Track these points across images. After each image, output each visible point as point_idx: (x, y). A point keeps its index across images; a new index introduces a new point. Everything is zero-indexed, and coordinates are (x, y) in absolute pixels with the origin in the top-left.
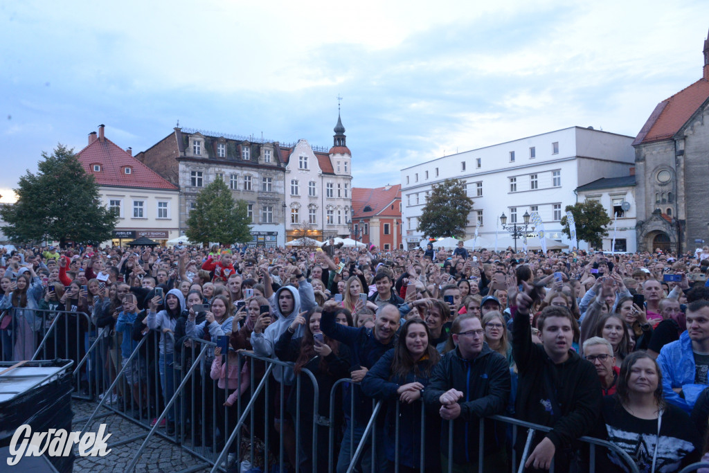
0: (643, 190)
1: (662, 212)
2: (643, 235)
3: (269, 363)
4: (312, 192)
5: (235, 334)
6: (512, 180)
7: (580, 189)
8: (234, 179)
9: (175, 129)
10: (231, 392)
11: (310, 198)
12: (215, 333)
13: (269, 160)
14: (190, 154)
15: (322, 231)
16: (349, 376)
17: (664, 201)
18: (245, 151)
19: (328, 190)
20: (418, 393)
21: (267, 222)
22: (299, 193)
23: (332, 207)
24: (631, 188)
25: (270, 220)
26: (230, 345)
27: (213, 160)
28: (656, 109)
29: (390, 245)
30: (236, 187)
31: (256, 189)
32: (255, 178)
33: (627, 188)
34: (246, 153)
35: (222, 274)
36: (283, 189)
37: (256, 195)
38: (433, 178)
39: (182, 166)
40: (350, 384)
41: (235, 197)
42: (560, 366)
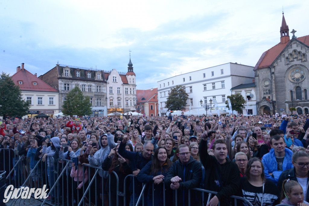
0: (258, 89)
1: (266, 98)
2: (259, 107)
3: (97, 169)
4: (119, 92)
5: (81, 156)
6: (204, 86)
7: (233, 89)
8: (84, 87)
9: (57, 65)
10: (80, 182)
11: (118, 94)
12: (72, 156)
13: (99, 78)
14: (64, 76)
15: (124, 109)
16: (132, 173)
17: (267, 93)
18: (89, 74)
19: (126, 91)
20: (162, 179)
21: (99, 105)
22: (113, 93)
23: (128, 98)
24: (253, 88)
25: (100, 105)
26: (79, 161)
27: (74, 79)
28: (262, 55)
29: (153, 114)
30: (84, 90)
31: (94, 91)
32: (93, 86)
33: (252, 88)
34: (89, 75)
35: (76, 129)
36: (106, 91)
37: (94, 94)
38: (171, 85)
39: (60, 81)
40: (132, 177)
41: (84, 95)
42: (222, 165)
